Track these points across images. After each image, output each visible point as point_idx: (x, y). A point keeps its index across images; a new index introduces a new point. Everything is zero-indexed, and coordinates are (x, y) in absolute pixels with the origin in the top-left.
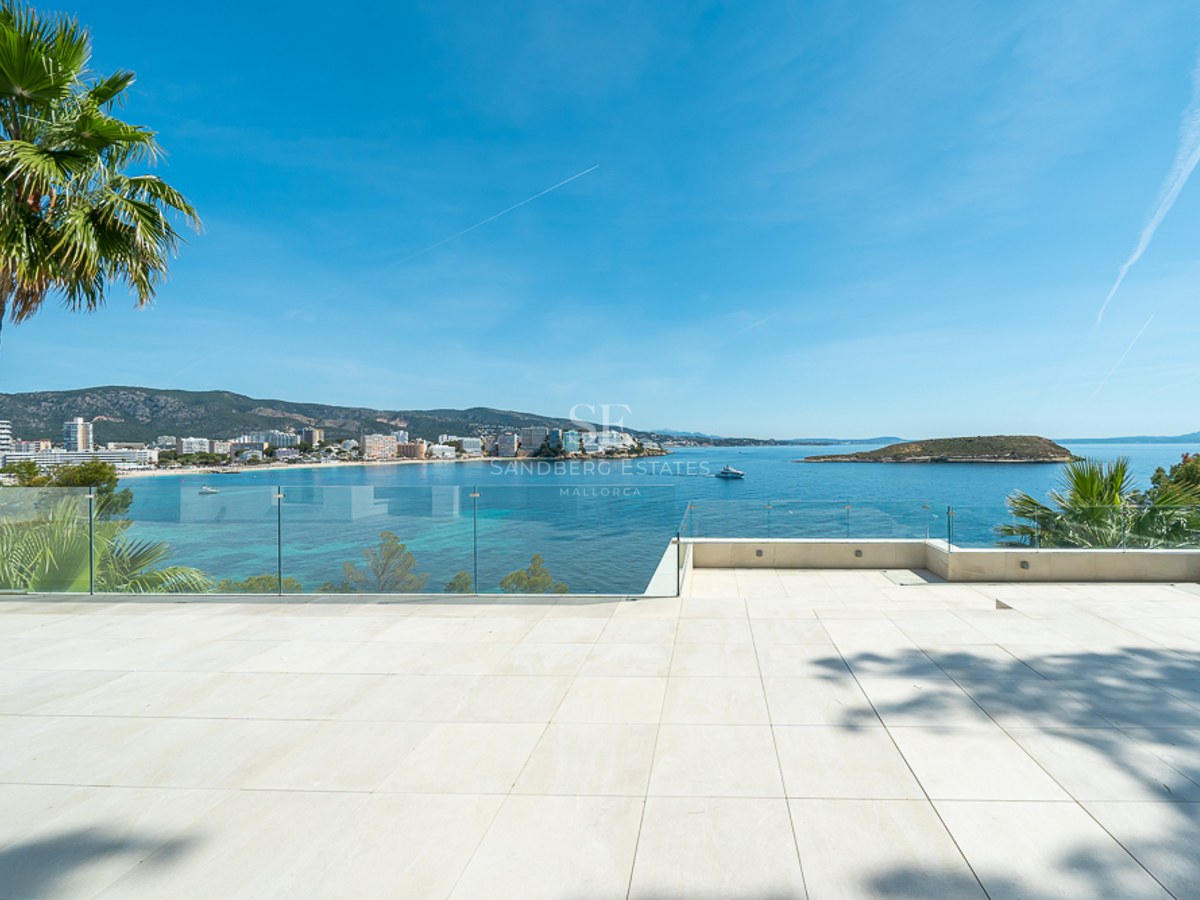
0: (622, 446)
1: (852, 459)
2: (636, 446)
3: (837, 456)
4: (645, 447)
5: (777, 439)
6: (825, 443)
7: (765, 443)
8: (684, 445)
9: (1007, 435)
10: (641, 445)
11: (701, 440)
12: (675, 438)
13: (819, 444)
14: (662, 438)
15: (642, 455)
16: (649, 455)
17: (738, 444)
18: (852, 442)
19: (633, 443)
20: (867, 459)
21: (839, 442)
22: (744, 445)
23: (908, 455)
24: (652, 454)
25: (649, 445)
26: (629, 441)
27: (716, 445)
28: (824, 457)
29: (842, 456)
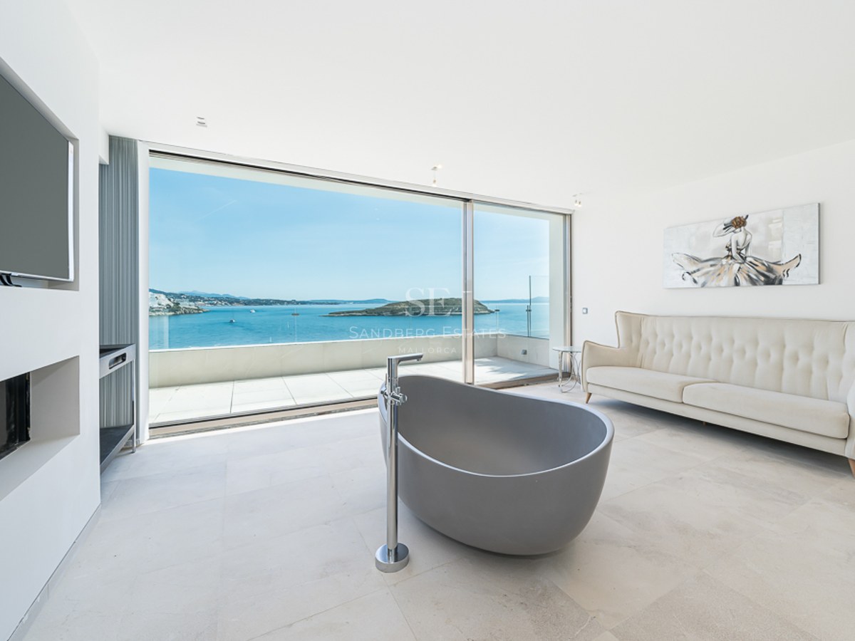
0: (156, 306)
1: (365, 313)
2: (172, 305)
3: (353, 312)
4: (181, 306)
5: (297, 300)
6: (335, 303)
7: (289, 303)
8: (215, 305)
9: (456, 297)
10: (178, 304)
11: (231, 301)
12: (206, 298)
13: (332, 304)
14: (194, 298)
15: (178, 313)
16: (185, 313)
17: (266, 304)
18: (355, 302)
19: (169, 302)
20: (374, 314)
21: (345, 302)
22: (271, 304)
23: (400, 310)
24: (188, 312)
25: (185, 304)
26: (165, 301)
27: (246, 304)
28: (343, 313)
29: (356, 312)
